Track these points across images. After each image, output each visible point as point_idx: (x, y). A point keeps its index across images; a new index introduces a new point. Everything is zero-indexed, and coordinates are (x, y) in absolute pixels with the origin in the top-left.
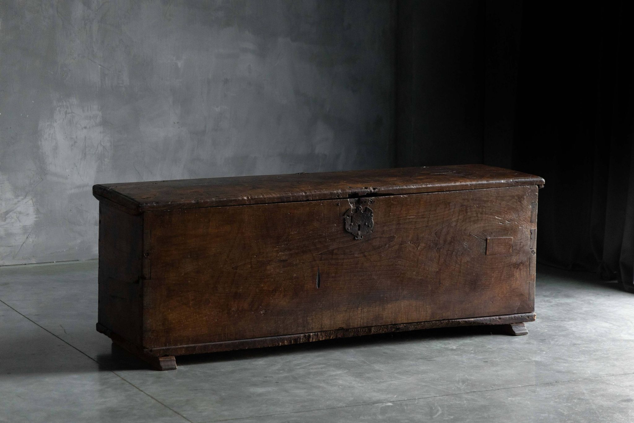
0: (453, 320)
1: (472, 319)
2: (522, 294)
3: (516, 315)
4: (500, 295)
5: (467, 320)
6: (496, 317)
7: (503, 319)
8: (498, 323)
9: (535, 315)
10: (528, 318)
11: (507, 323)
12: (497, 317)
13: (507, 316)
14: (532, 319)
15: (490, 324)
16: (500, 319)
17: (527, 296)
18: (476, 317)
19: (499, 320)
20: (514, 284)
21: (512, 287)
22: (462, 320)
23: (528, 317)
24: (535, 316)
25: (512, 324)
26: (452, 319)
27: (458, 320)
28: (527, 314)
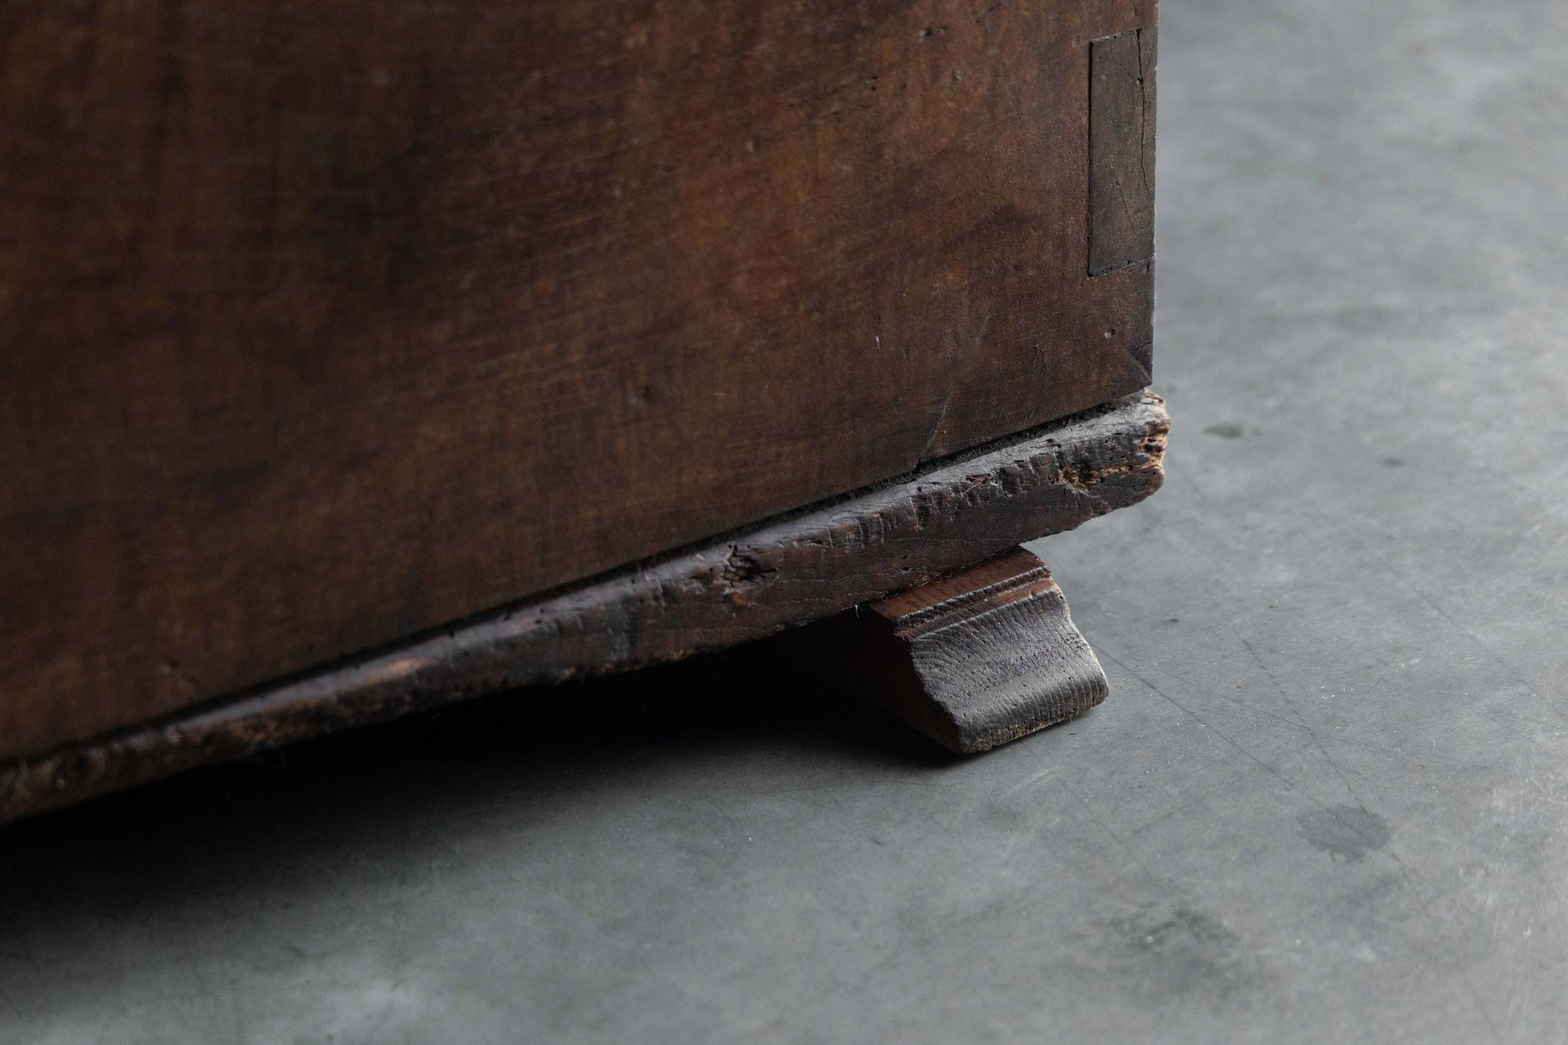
0: (139, 742)
1: (401, 666)
2: (1009, 219)
3: (944, 478)
4: (740, 282)
5: (326, 688)
6: (700, 561)
7: (792, 561)
8: (729, 633)
9: (1157, 429)
10: (1085, 477)
11: (845, 596)
12: (719, 558)
13: (839, 519)
14: (1130, 482)
15: (637, 662)
16: (752, 569)
17: (1074, 226)
18: (451, 627)
19: (741, 589)
20: (914, 104)
21: (888, 153)
22: (258, 706)
23: (1084, 464)
24: (1162, 440)
25: (901, 590)
26: (122, 731)
27: (206, 722)
28: (1073, 435)
